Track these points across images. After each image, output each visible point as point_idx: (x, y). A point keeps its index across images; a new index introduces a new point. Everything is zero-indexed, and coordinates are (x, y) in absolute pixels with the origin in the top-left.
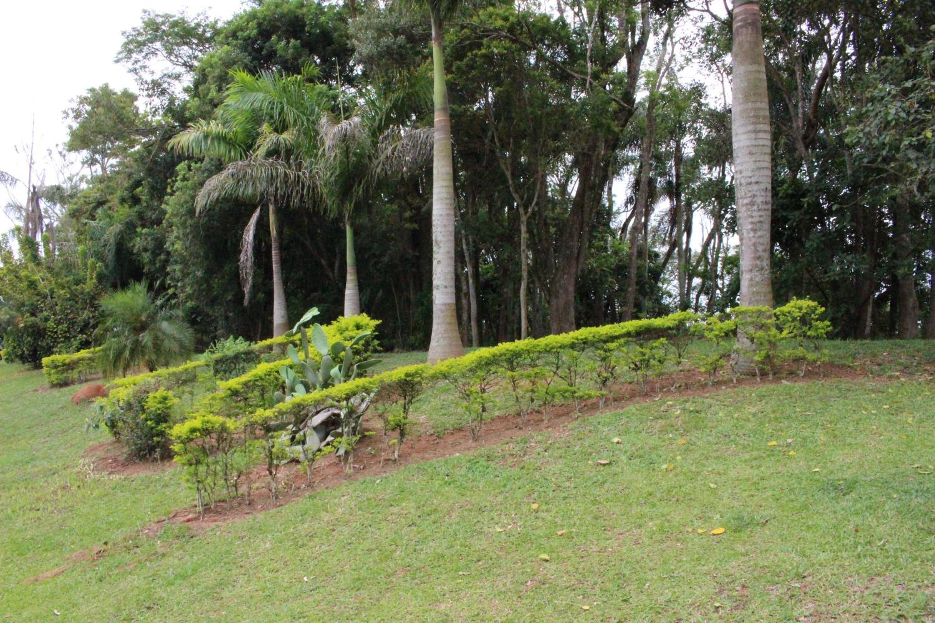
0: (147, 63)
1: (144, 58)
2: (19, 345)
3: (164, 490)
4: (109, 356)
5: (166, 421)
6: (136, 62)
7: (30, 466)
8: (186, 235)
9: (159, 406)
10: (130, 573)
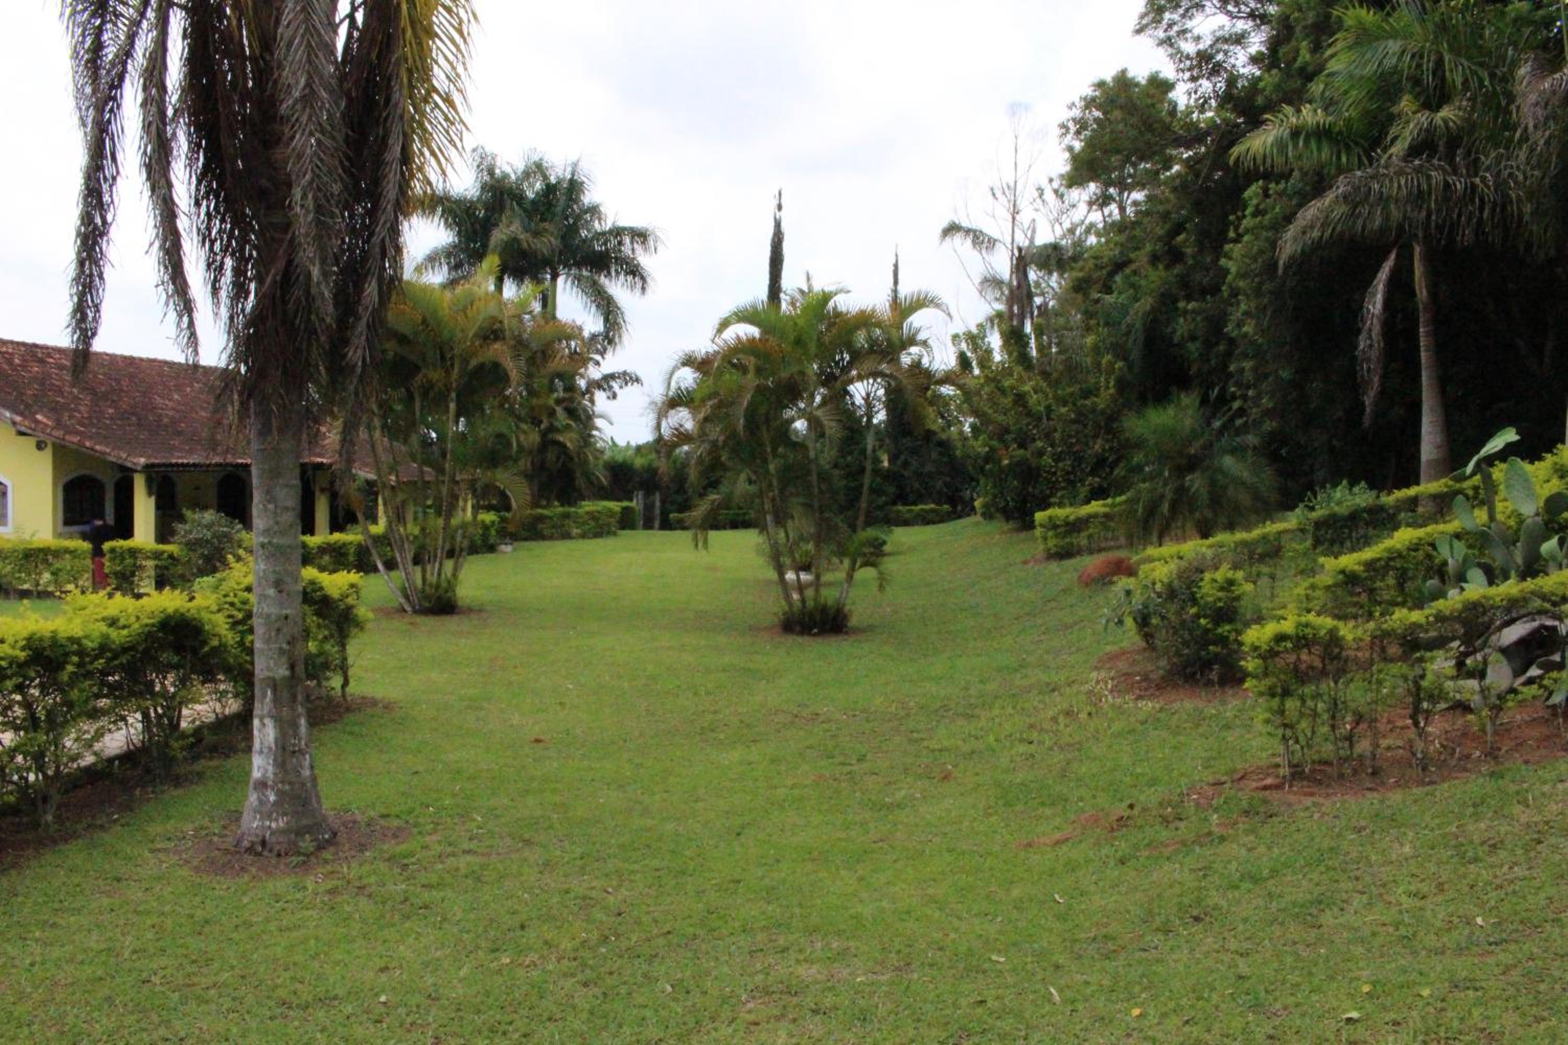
0: (1189, 24)
1: (1183, 16)
2: (1002, 493)
3: (1224, 734)
4: (1136, 511)
5: (1231, 621)
6: (1170, 26)
7: (1019, 676)
8: (1263, 309)
9: (1220, 594)
10: (1168, 859)
